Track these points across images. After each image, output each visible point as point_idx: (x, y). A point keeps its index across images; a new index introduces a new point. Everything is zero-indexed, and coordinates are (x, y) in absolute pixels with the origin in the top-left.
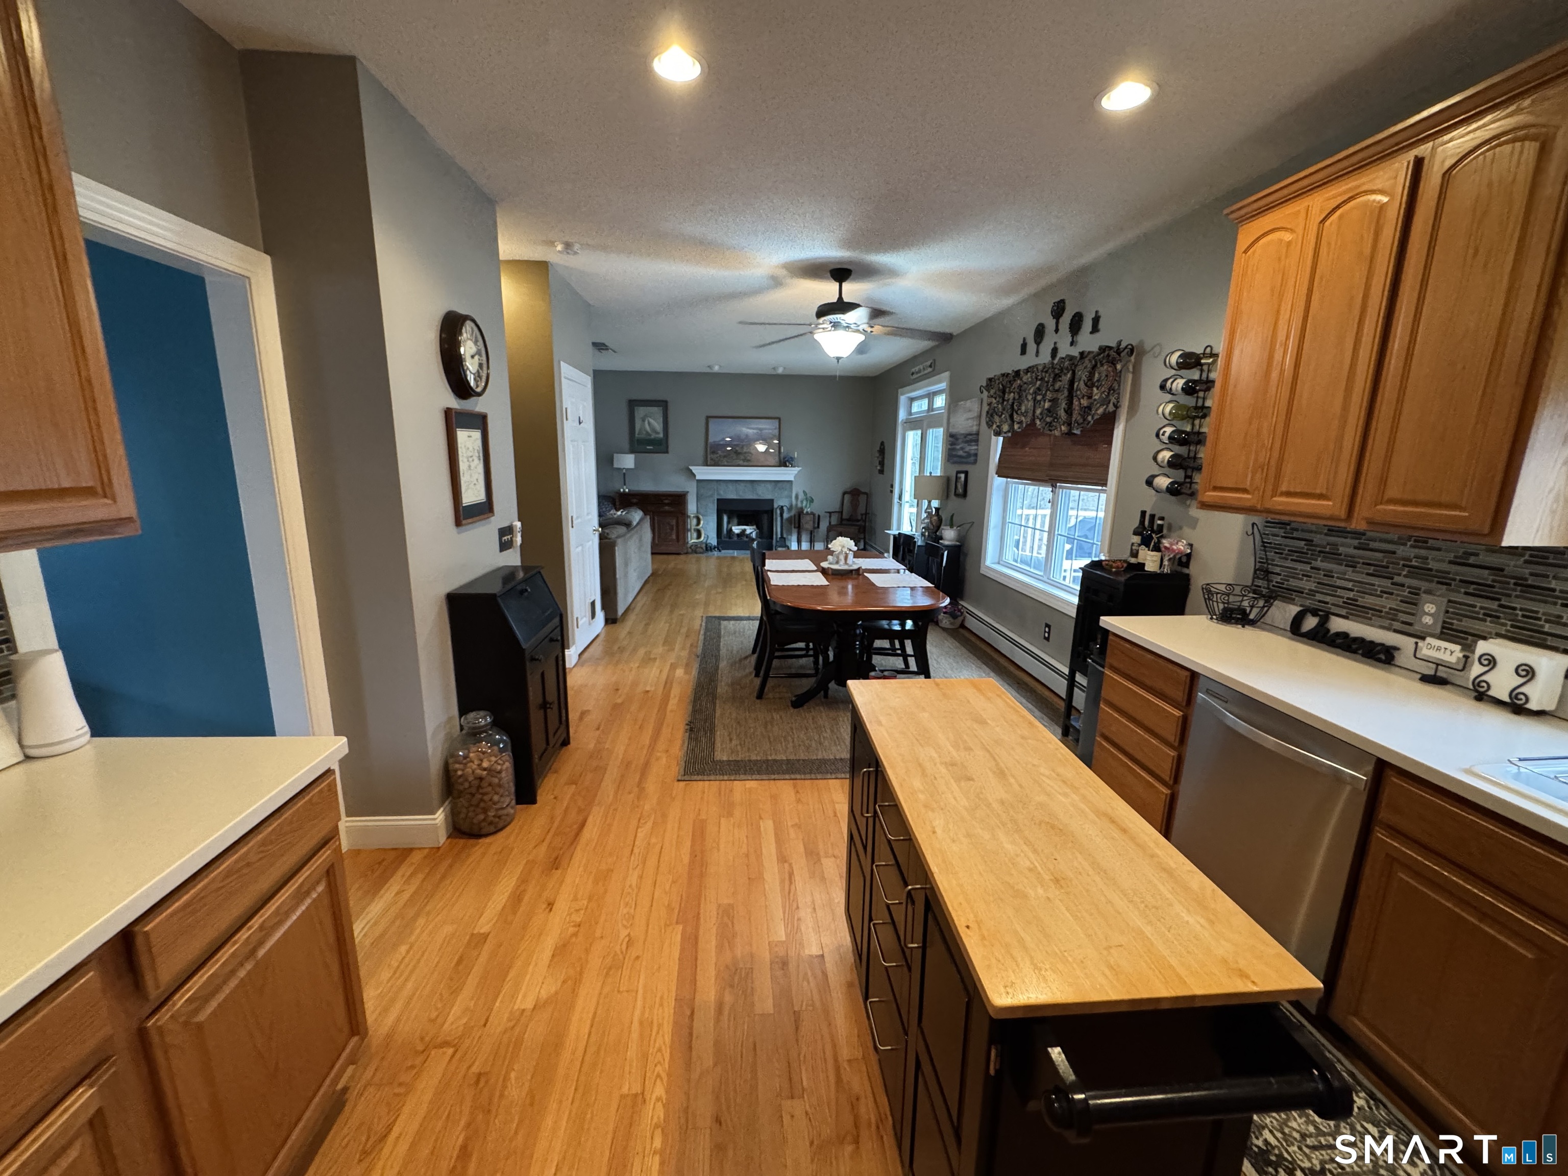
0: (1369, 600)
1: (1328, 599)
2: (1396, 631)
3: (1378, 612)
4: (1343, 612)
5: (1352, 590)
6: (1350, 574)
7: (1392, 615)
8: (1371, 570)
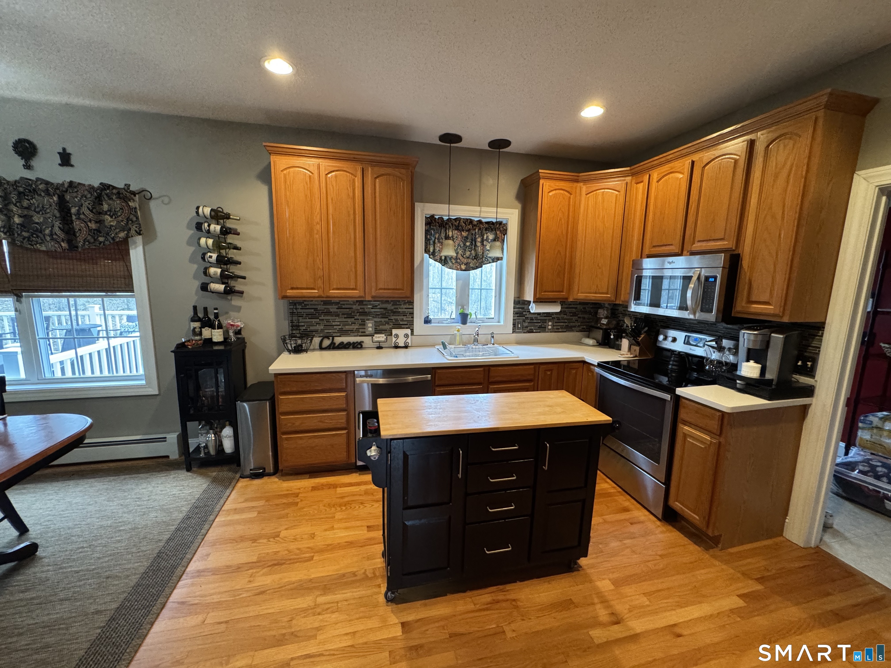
0: (347, 327)
1: (330, 331)
2: (360, 336)
3: (352, 331)
4: (339, 334)
5: (340, 325)
6: (338, 319)
7: (357, 330)
8: (346, 316)
